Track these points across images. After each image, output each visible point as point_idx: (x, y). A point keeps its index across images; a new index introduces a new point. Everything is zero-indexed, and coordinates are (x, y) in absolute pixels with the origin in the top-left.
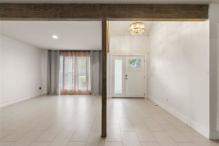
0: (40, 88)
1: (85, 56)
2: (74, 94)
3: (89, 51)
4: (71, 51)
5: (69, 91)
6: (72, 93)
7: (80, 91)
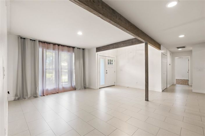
0: (8, 92)
1: (69, 51)
2: (58, 93)
3: (74, 48)
4: (54, 44)
5: (51, 90)
6: (56, 92)
7: (63, 88)
